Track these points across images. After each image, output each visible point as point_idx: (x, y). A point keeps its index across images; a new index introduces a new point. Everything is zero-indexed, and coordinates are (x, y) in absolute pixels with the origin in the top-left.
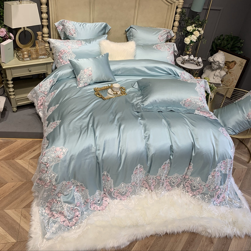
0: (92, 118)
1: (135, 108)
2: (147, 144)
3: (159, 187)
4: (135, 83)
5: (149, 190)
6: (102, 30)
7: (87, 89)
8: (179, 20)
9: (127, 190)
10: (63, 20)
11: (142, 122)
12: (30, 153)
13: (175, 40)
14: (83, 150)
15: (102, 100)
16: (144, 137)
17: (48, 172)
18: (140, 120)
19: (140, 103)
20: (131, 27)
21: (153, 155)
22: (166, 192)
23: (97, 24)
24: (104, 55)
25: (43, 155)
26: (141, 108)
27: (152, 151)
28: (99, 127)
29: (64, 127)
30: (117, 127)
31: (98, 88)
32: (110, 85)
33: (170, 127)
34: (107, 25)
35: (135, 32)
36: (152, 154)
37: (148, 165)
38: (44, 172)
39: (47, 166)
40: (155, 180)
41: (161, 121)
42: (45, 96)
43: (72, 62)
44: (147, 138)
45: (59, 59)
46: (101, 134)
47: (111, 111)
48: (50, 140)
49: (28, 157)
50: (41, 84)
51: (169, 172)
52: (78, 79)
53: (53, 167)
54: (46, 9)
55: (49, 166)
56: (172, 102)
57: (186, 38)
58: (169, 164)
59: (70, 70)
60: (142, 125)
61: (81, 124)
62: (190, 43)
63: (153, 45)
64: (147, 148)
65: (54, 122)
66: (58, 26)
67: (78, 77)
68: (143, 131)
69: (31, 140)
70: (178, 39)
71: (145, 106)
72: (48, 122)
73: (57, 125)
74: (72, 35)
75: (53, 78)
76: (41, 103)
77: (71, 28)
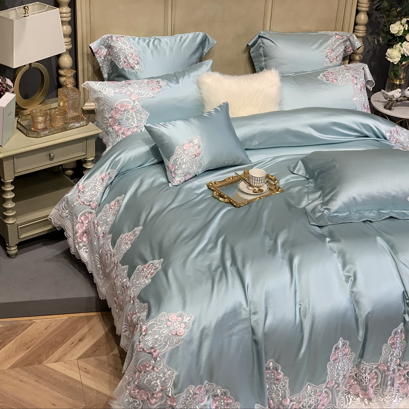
0: (228, 248)
1: (313, 219)
2: (352, 292)
3: (386, 389)
4: (298, 162)
5: (363, 400)
6: (198, 49)
7: (194, 187)
8: (367, 9)
9: (318, 400)
10: (109, 35)
11: (334, 245)
12: (74, 347)
13: (361, 54)
14: (225, 314)
15: (234, 207)
16: (344, 279)
17: (157, 368)
18: (329, 242)
19: (319, 207)
20: (260, 37)
21: (370, 316)
22: (400, 399)
23: (184, 36)
24: (219, 108)
25: (144, 333)
26: (326, 217)
27: (366, 307)
28: (248, 266)
29: (173, 271)
30: (286, 263)
31: (215, 183)
32: (241, 173)
33: (396, 253)
34: (206, 37)
35: (271, 46)
36: (366, 313)
37: (360, 340)
38: (147, 369)
39: (155, 354)
40: (375, 372)
41: (375, 240)
42: (91, 213)
43: (154, 130)
44: (353, 279)
45: (110, 126)
46: (255, 280)
47: (263, 229)
48: (152, 302)
49: (72, 356)
50: (81, 186)
51: (404, 353)
52: (170, 166)
53: (167, 356)
54: (70, 14)
55: (158, 355)
56: (390, 198)
57: (389, 51)
58: (403, 335)
59: (145, 148)
60: (335, 252)
61: (207, 263)
62: (401, 62)
63: (317, 73)
64: (355, 301)
65: (147, 265)
66: (98, 50)
67: (169, 163)
68: (340, 266)
69: (65, 317)
70: (368, 51)
71: (332, 212)
72: (127, 266)
73: (158, 270)
74: (132, 68)
75: (108, 171)
76: (84, 228)
77: (127, 52)
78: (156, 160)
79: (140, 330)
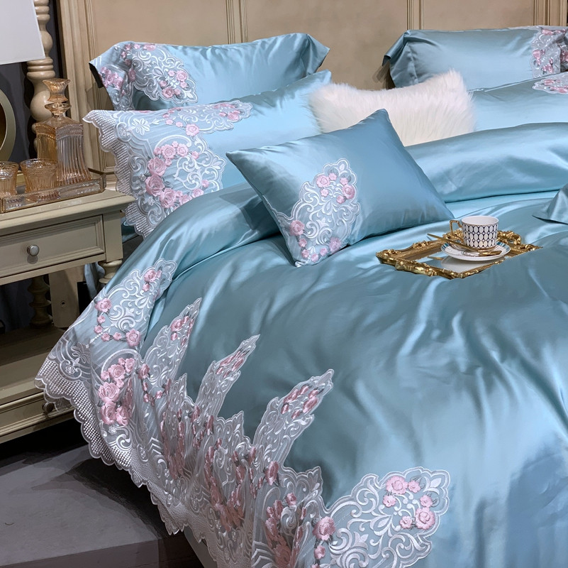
10: (125, 43)
14: (526, 466)
23: (269, 40)
24: (371, 118)
25: (326, 537)
28: (547, 353)
29: (368, 386)
31: (394, 252)
32: (439, 234)
34: (309, 42)
42: (130, 356)
48: (330, 459)
50: (101, 303)
52: (294, 225)
61: (444, 361)
65: (294, 391)
67: (291, 222)
72: (241, 413)
73: (325, 393)
74: (178, 96)
75: (159, 261)
76: (118, 391)
77: (164, 68)
78: (257, 233)
79: (314, 533)
